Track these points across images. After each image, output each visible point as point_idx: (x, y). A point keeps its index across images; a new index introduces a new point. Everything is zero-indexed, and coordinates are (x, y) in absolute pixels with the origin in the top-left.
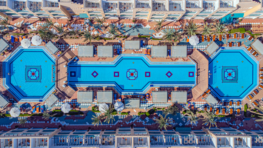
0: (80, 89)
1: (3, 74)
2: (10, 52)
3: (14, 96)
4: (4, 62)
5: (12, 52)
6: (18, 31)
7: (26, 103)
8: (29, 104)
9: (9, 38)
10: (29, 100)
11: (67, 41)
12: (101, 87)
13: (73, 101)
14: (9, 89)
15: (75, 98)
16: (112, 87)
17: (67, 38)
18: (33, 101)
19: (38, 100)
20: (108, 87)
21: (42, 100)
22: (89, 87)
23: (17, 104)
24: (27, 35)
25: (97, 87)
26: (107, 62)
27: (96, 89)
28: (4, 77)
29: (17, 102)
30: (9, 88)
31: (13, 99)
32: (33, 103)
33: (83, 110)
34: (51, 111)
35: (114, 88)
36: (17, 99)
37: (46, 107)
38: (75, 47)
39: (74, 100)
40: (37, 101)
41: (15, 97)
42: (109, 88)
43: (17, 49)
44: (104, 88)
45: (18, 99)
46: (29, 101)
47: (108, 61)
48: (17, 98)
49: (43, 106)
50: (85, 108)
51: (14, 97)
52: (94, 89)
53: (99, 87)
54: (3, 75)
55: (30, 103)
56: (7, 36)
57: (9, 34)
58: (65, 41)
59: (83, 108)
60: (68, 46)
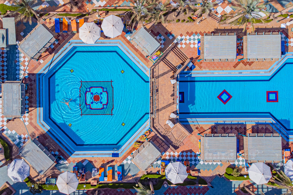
0: (197, 128)
1: (38, 99)
2: (51, 53)
3: (60, 145)
4: (40, 74)
5: (55, 54)
6: (66, 9)
7: (85, 160)
8: (91, 162)
9: (50, 23)
10: (91, 154)
11: (170, 27)
12: (242, 124)
13: (182, 156)
14: (49, 131)
15: (187, 149)
16: (266, 124)
17: (169, 22)
18: (99, 156)
19: (109, 154)
20: (258, 124)
21: (118, 154)
22: (217, 124)
23: (66, 162)
24: (87, 16)
25: (234, 124)
26: (254, 71)
27: (231, 128)
28: (40, 107)
29: (66, 158)
30: (49, 128)
31: (57, 153)
32: (98, 161)
33: (204, 174)
34: (138, 176)
35: (271, 126)
36: (66, 153)
37: (126, 168)
38: (186, 40)
39: (185, 154)
40: (107, 156)
41: (62, 147)
42: (260, 127)
43: (65, 47)
44: (249, 127)
45: (68, 153)
46: (91, 156)
47: (256, 69)
48: (66, 151)
49: (120, 165)
50: (208, 170)
51: (60, 147)
52: (228, 128)
53: (238, 124)
54: (38, 102)
55: (93, 160)
56: (45, 20)
57: (49, 14)
58: (165, 28)
59: (205, 169)
60: (171, 38)
